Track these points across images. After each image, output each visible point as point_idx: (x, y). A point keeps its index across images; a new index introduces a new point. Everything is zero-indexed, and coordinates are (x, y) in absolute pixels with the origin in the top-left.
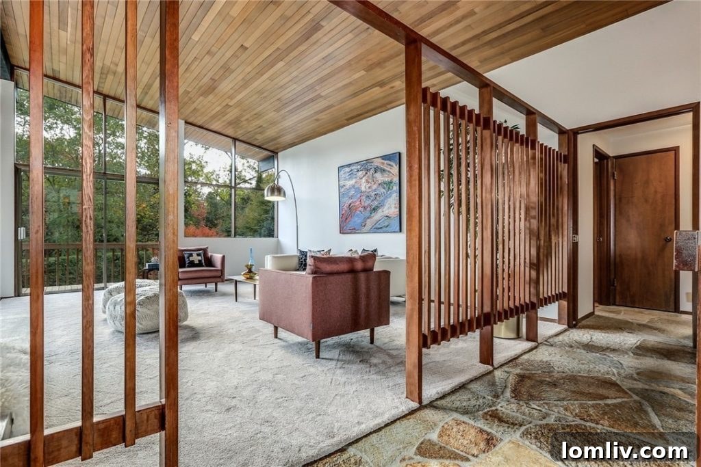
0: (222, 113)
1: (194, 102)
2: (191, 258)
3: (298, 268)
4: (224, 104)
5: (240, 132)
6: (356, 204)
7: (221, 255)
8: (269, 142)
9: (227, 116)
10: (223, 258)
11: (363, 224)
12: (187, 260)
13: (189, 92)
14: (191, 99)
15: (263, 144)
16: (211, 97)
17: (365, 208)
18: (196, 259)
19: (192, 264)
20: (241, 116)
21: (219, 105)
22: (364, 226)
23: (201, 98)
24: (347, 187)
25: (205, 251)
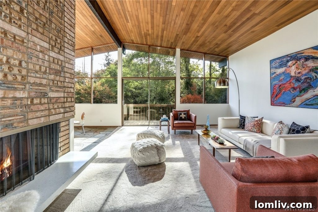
0: (196, 41)
1: (182, 39)
2: (181, 116)
3: (239, 126)
4: (196, 36)
5: (206, 49)
6: (286, 86)
7: (195, 115)
8: (222, 52)
9: (198, 42)
10: (196, 117)
11: (293, 100)
12: (179, 116)
13: (178, 35)
14: (180, 37)
15: (220, 53)
16: (188, 34)
17: (294, 89)
18: (183, 116)
19: (181, 119)
20: (206, 40)
21: (194, 37)
22: (294, 102)
23: (184, 36)
24: (278, 73)
25: (188, 111)
